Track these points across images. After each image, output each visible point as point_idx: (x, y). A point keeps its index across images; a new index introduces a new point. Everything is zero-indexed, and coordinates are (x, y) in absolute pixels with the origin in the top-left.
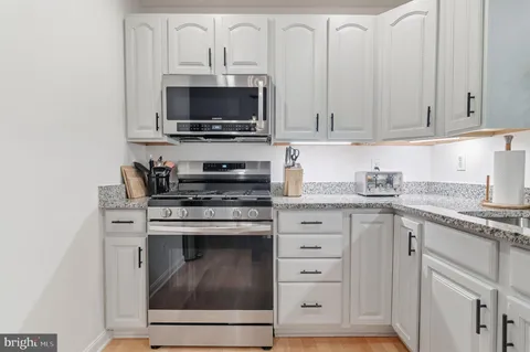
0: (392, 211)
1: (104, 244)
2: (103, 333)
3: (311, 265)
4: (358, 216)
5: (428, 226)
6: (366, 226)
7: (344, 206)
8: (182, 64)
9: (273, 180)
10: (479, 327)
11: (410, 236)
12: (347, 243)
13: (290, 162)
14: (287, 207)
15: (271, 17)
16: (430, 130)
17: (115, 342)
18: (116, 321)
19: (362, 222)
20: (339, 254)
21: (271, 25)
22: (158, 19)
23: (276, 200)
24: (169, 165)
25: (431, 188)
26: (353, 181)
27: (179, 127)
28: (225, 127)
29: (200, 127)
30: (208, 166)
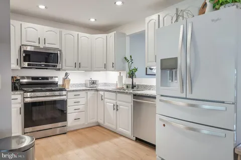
0: (97, 90)
3: (76, 107)
5: (106, 93)
6: (91, 95)
7: (85, 90)
8: (27, 41)
10: (114, 109)
11: (102, 96)
12: (86, 100)
13: (66, 77)
14: (71, 91)
20: (84, 103)
25: (105, 84)
26: (84, 83)
27: (28, 65)
28: (46, 65)
29: (36, 65)
30: (33, 78)
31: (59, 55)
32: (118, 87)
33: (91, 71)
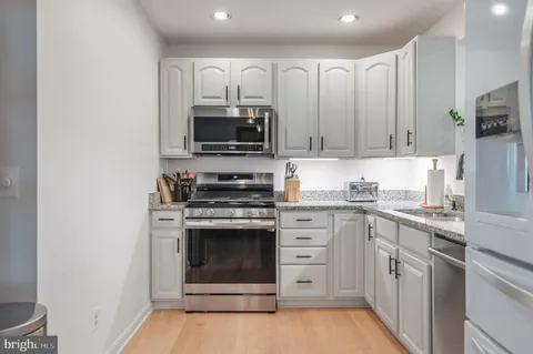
1: (151, 235)
2: (149, 304)
3: (303, 251)
4: (338, 216)
6: (345, 223)
7: (327, 208)
8: (204, 97)
9: (276, 189)
10: (391, 271)
11: (370, 227)
12: (331, 235)
13: (290, 174)
14: (287, 209)
15: (275, 61)
16: (392, 152)
17: (156, 311)
18: (159, 294)
19: (342, 220)
20: (325, 244)
21: (274, 68)
22: (186, 62)
23: (277, 204)
24: (192, 176)
27: (204, 147)
28: (238, 148)
29: (219, 147)
30: (222, 177)
31: (267, 121)
32: (429, 204)
33: (353, 158)
